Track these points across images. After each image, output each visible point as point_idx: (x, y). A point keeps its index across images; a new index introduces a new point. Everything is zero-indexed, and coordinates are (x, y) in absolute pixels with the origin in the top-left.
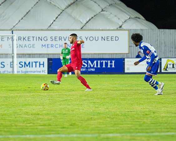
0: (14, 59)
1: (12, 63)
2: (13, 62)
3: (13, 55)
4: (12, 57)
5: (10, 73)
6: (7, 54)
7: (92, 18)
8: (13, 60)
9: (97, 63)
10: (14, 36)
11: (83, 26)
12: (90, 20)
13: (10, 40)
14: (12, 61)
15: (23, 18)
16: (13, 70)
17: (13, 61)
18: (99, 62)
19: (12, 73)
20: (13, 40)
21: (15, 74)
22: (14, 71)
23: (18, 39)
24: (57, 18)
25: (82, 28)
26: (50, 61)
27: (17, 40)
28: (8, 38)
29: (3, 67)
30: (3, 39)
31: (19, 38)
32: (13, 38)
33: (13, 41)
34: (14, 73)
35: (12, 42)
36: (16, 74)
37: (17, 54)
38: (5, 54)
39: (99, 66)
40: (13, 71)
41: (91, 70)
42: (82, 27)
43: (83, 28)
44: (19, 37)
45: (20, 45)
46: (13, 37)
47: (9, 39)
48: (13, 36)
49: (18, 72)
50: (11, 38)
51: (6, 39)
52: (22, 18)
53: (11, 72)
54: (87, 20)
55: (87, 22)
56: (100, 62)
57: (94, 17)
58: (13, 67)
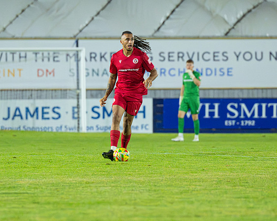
0: (80, 100)
1: (76, 110)
2: (78, 107)
3: (78, 91)
4: (76, 97)
5: (71, 131)
6: (66, 90)
7: (249, 11)
8: (78, 102)
9: (260, 108)
10: (81, 51)
11: (230, 30)
12: (244, 16)
13: (72, 61)
14: (75, 105)
15: (101, 13)
16: (79, 124)
17: (78, 105)
18: (264, 105)
19: (76, 131)
20: (78, 60)
21: (82, 133)
22: (80, 126)
23: (88, 58)
24: (174, 13)
25: (227, 34)
26: (159, 105)
27: (86, 60)
28: (68, 55)
29: (57, 119)
30: (57, 57)
31: (92, 57)
32: (78, 55)
33: (79, 63)
34: (81, 131)
35: (75, 63)
36: (84, 133)
37: (87, 90)
38: (61, 90)
39: (264, 116)
40: (78, 127)
41: (246, 124)
42: (227, 30)
43: (229, 34)
44: (91, 54)
45: (93, 70)
46: (79, 53)
47: (71, 57)
48: (77, 51)
49: (88, 128)
50: (74, 55)
51: (62, 57)
52: (98, 14)
53: (75, 127)
54: (239, 16)
55: (239, 21)
56: (267, 106)
57: (253, 10)
58: (78, 118)
